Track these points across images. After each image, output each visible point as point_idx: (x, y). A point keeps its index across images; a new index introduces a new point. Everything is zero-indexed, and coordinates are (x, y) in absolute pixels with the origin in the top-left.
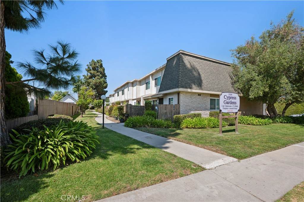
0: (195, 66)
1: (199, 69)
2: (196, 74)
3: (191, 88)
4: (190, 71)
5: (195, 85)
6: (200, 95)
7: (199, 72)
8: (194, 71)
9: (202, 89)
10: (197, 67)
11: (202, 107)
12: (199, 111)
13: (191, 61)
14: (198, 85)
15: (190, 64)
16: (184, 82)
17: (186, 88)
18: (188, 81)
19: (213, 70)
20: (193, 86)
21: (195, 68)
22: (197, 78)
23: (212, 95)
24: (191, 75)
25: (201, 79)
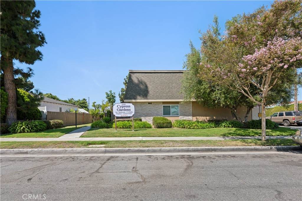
0: (143, 80)
1: (146, 82)
2: (143, 87)
3: (135, 99)
4: (137, 85)
5: (140, 96)
6: (151, 103)
7: (146, 85)
8: (141, 84)
9: (147, 99)
10: (145, 81)
11: (153, 114)
12: (149, 116)
13: (140, 77)
14: (143, 96)
15: (137, 79)
16: (129, 95)
17: (131, 99)
18: (133, 94)
19: (165, 80)
20: (138, 97)
21: (142, 82)
22: (143, 90)
23: (164, 103)
24: (138, 88)
25: (148, 90)
